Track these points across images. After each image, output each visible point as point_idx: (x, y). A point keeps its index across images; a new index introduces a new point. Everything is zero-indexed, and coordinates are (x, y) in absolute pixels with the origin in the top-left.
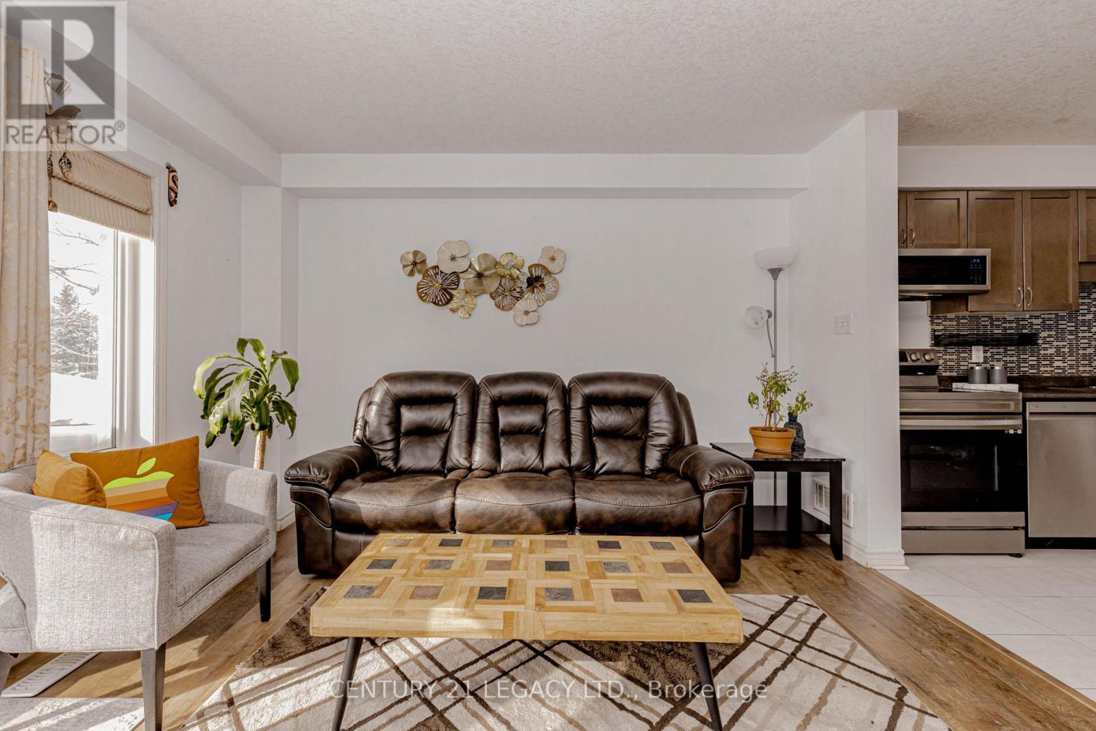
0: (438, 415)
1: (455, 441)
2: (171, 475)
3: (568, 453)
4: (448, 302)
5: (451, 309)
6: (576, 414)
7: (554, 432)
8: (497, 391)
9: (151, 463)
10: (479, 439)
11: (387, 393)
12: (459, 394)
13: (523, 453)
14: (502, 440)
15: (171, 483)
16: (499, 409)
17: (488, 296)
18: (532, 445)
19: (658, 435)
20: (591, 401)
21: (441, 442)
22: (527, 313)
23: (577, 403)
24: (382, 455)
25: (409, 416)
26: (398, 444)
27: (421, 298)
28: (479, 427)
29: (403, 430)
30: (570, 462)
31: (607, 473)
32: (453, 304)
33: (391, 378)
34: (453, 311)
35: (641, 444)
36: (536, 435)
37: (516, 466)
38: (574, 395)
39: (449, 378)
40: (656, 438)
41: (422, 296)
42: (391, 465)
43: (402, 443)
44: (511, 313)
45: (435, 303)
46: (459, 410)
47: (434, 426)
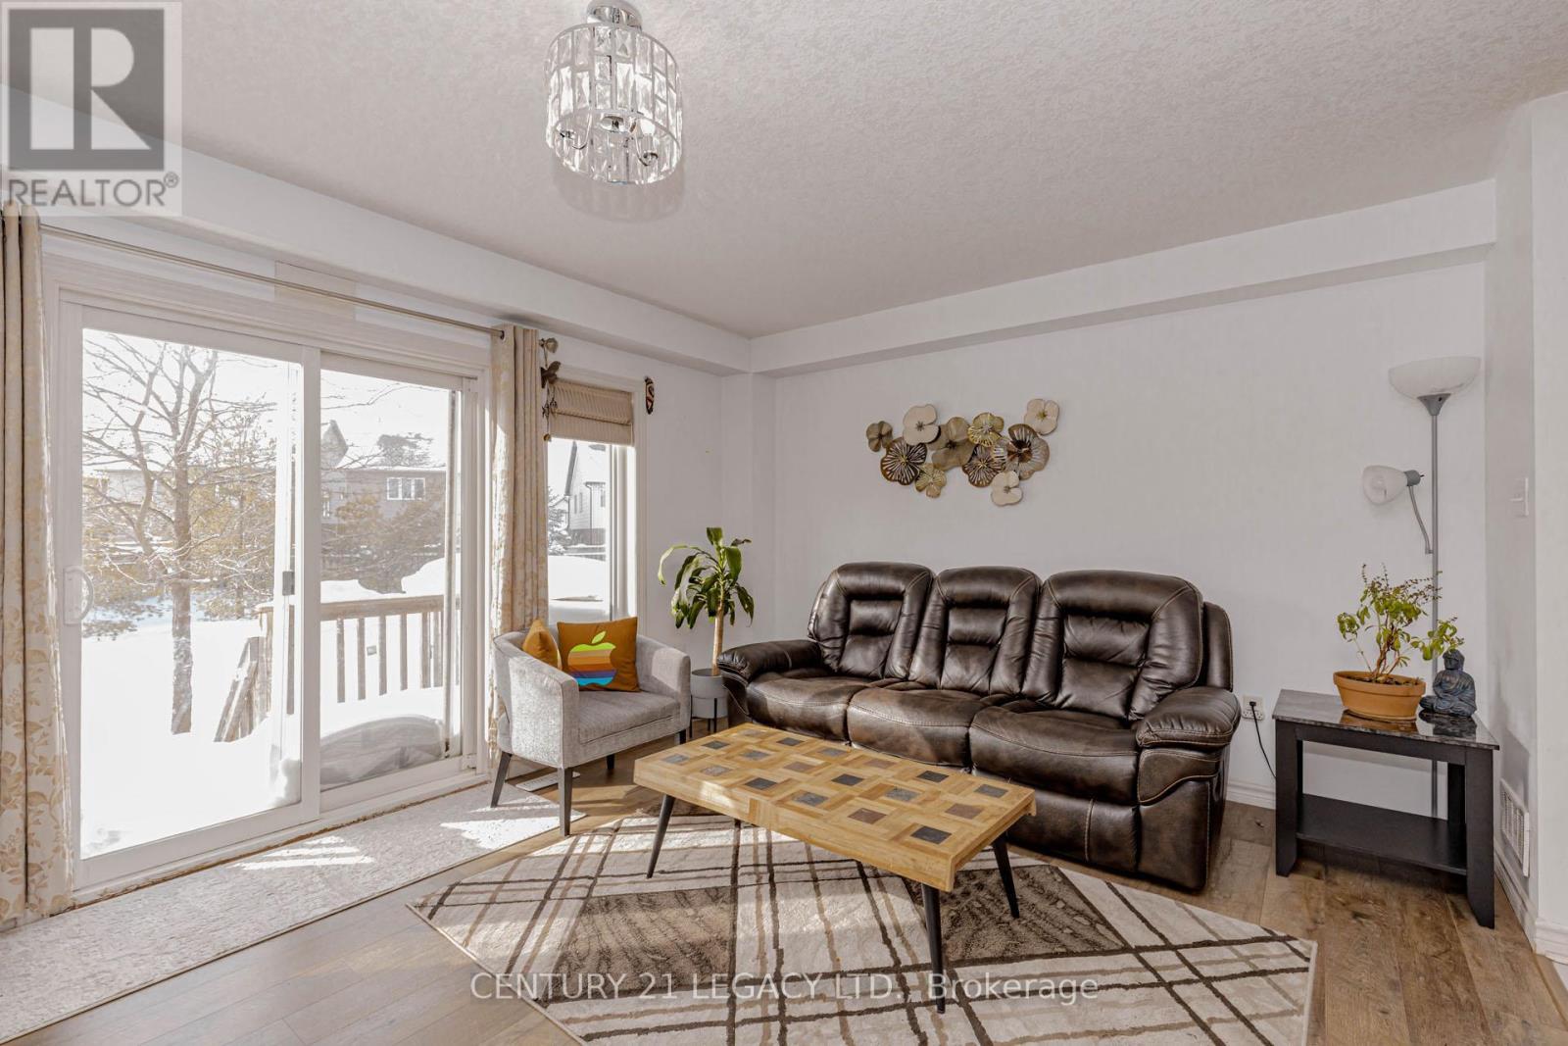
0: (882, 613)
1: (897, 646)
2: (614, 647)
3: (1022, 676)
4: (916, 478)
5: (917, 488)
6: (1045, 626)
7: (1009, 648)
8: (959, 589)
9: (602, 635)
10: (921, 645)
11: (839, 588)
12: (908, 591)
13: (967, 669)
14: (948, 650)
15: (613, 654)
16: (951, 612)
17: (960, 469)
18: (980, 661)
19: (1157, 666)
20: (1068, 612)
21: (882, 643)
22: (1008, 489)
23: (1047, 610)
24: (827, 652)
25: (861, 612)
26: (844, 643)
27: (886, 476)
28: (924, 631)
29: (851, 628)
30: (1021, 686)
31: (1071, 708)
32: (920, 483)
33: (845, 569)
34: (920, 490)
35: (1132, 678)
36: (987, 646)
37: (957, 683)
38: (1045, 600)
39: (899, 571)
40: (1152, 670)
41: (887, 474)
42: (834, 665)
43: (849, 641)
44: (988, 490)
45: (900, 481)
46: (905, 611)
47: (880, 626)
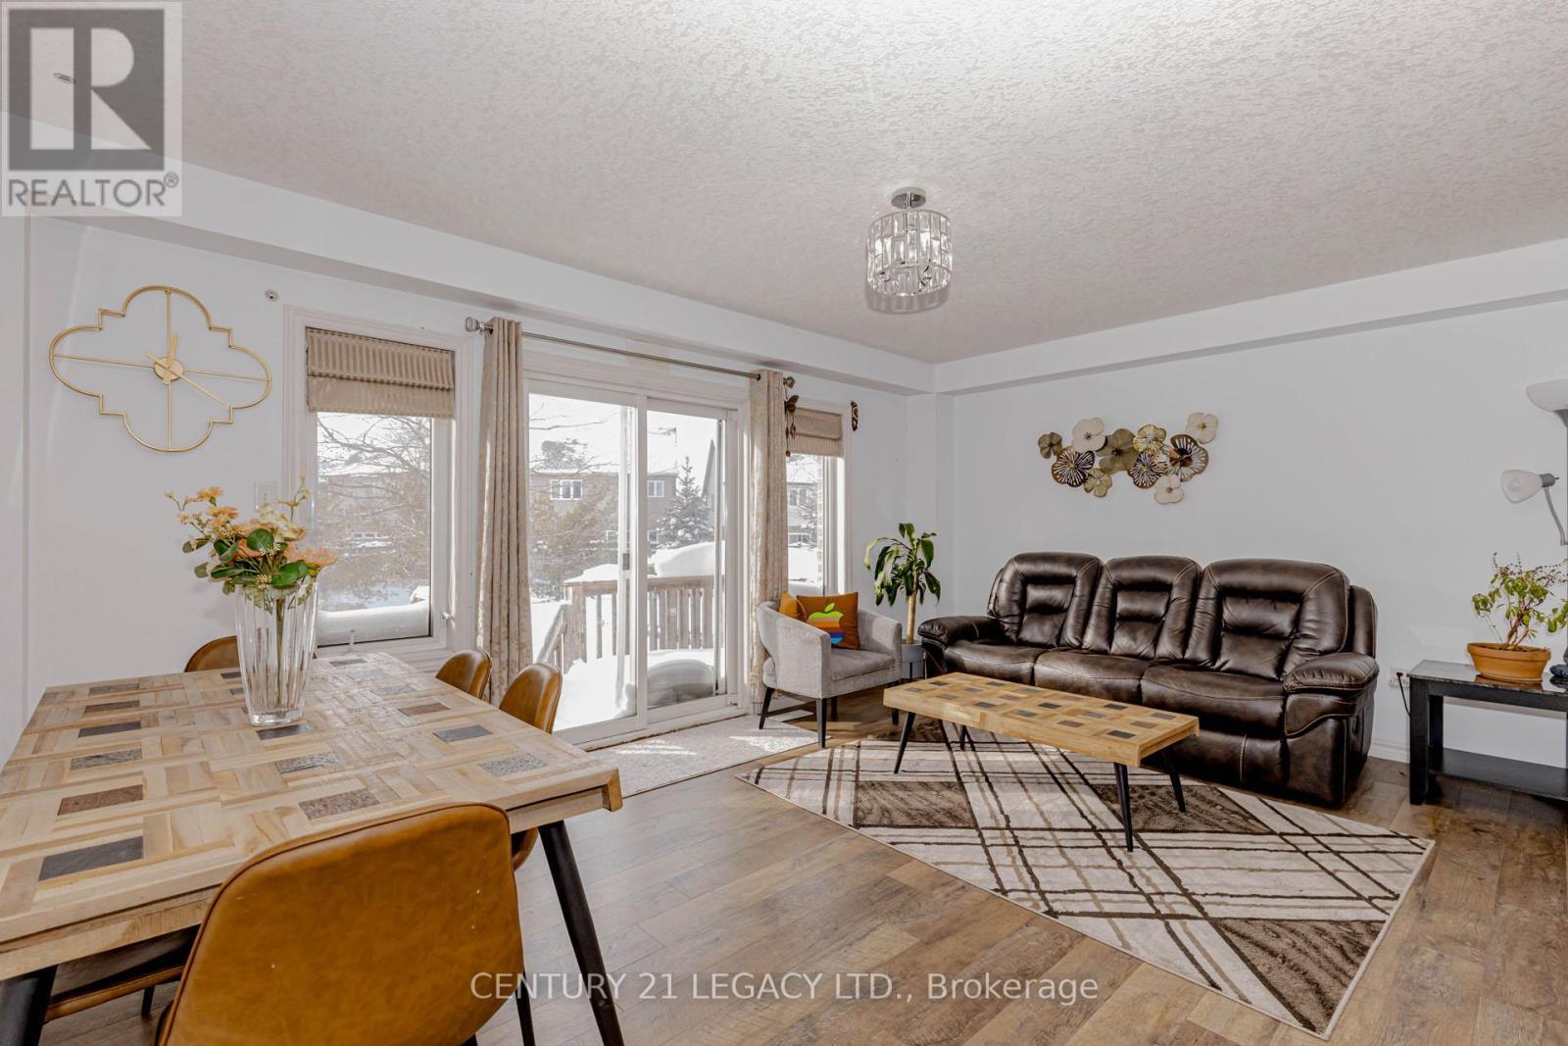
0: (1057, 594)
1: (1071, 621)
2: (841, 615)
3: (1184, 646)
4: (1084, 481)
5: (1086, 489)
6: (1205, 604)
7: (1173, 622)
8: (1127, 574)
9: (832, 606)
10: (1093, 621)
11: (1016, 574)
12: (1079, 576)
13: (1135, 640)
14: (1117, 624)
15: (841, 619)
16: (1119, 594)
17: (1126, 472)
18: (1146, 633)
19: (1306, 636)
20: (1225, 593)
21: (1057, 619)
22: (1170, 490)
23: (1207, 591)
24: (1007, 626)
25: (1035, 594)
26: (1022, 618)
27: (1056, 479)
28: (1095, 609)
29: (1027, 606)
30: (1184, 653)
31: (1228, 671)
32: (1089, 484)
33: (1021, 559)
34: (1087, 491)
35: (1283, 647)
36: (1153, 623)
37: (1126, 651)
38: (1205, 584)
39: (1072, 560)
40: (1302, 640)
41: (1057, 476)
42: (1013, 637)
43: (1026, 618)
44: (1152, 490)
45: (1070, 484)
46: (1077, 593)
47: (1054, 606)
